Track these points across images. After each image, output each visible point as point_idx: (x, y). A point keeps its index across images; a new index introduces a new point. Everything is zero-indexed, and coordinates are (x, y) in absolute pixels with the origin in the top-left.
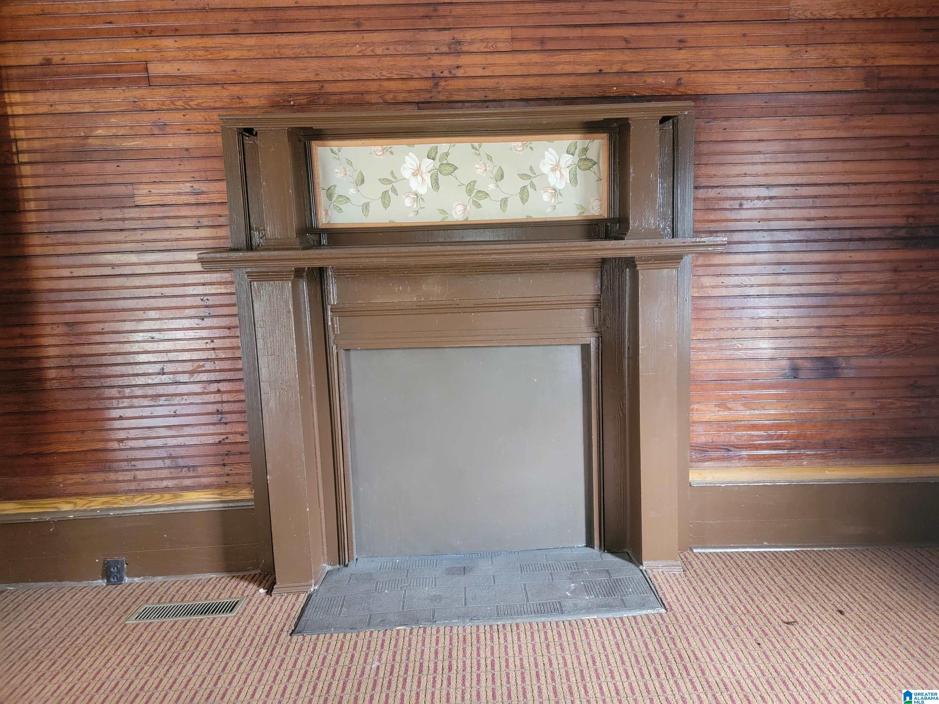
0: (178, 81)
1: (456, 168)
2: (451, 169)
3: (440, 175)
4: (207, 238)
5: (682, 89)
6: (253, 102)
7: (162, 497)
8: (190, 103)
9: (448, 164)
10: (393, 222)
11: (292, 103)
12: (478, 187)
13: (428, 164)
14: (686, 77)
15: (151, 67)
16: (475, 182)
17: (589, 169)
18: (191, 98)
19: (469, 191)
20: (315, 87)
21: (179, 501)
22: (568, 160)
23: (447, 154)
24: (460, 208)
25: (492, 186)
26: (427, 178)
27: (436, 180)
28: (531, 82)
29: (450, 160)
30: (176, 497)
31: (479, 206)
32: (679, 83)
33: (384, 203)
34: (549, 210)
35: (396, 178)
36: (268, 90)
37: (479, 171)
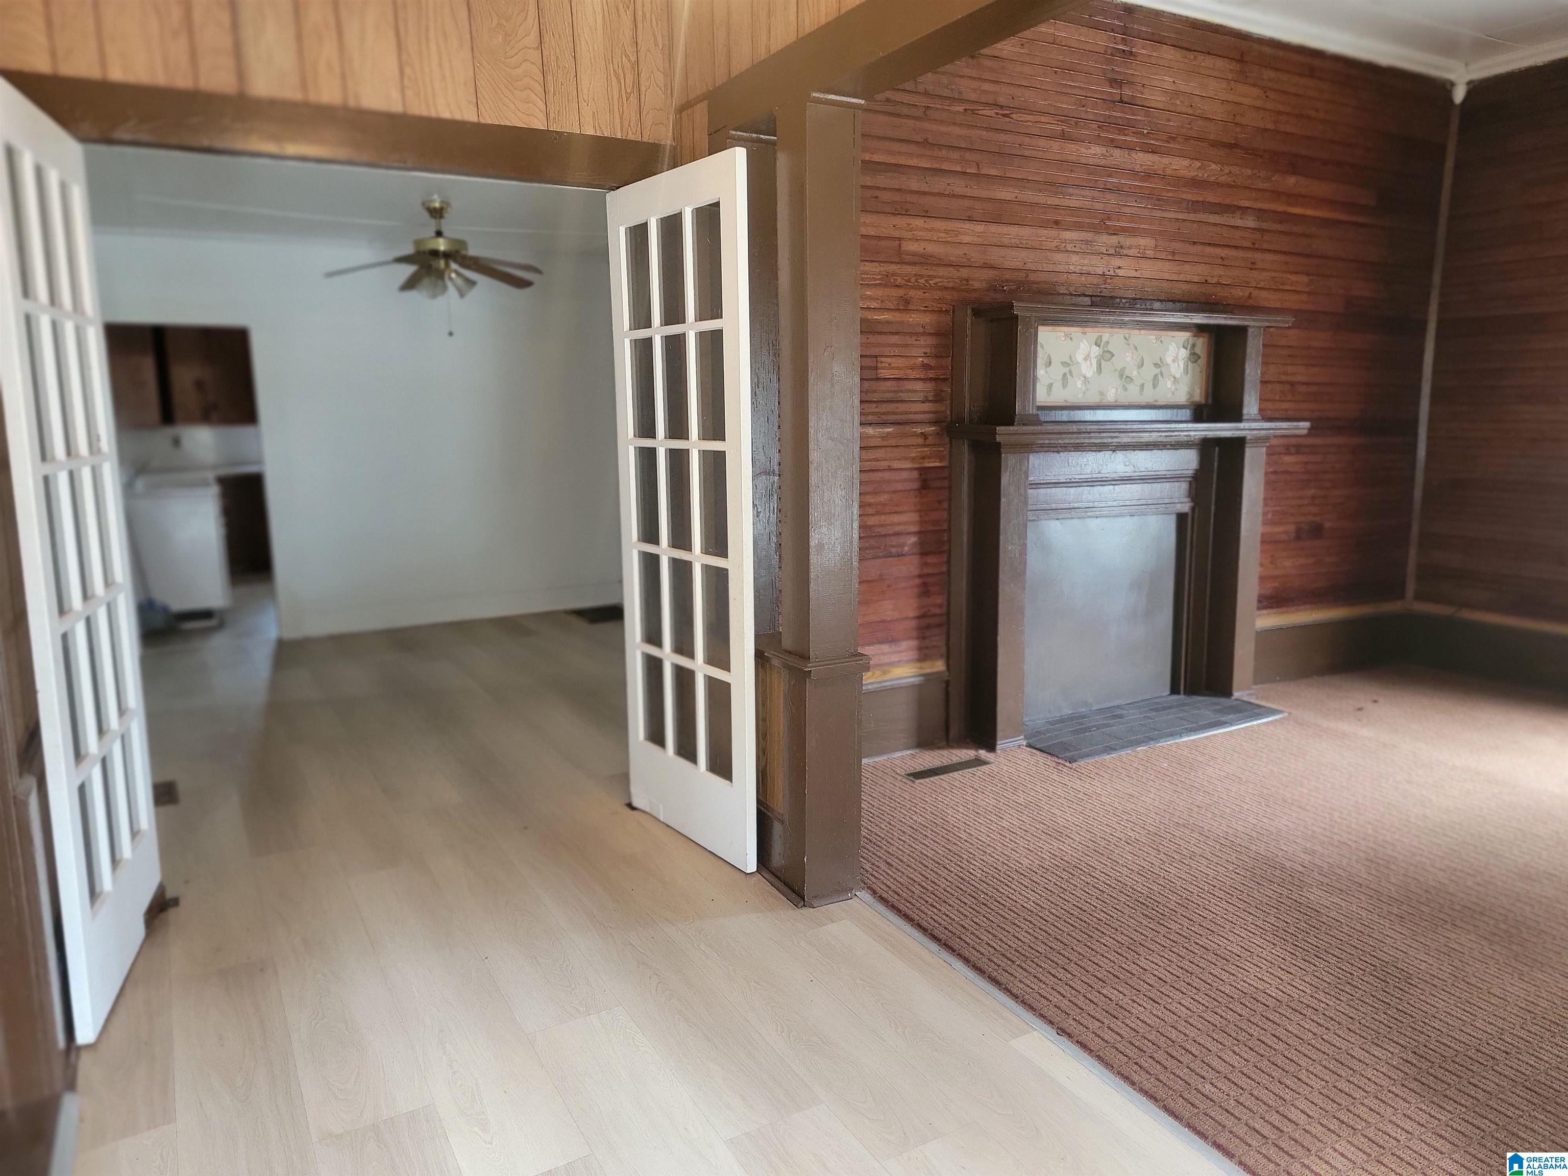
0: (923, 260)
1: (1113, 355)
2: (1110, 356)
3: (1102, 361)
4: (924, 412)
5: (1251, 302)
6: (977, 285)
7: (874, 674)
8: (930, 282)
9: (1108, 351)
10: (1066, 401)
11: (1005, 288)
12: (1127, 373)
13: (1096, 351)
14: (1256, 293)
15: (904, 244)
16: (1125, 368)
17: (1196, 362)
18: (931, 277)
19: (1121, 376)
20: (1022, 275)
21: (887, 677)
22: (1184, 353)
23: (1107, 343)
24: (1114, 390)
25: (1135, 373)
26: (1094, 362)
27: (1100, 365)
28: (1165, 285)
29: (1110, 348)
30: (885, 673)
31: (1125, 389)
32: (1250, 297)
33: (1063, 384)
34: (1170, 395)
35: (1073, 362)
36: (989, 274)
37: (1128, 359)
